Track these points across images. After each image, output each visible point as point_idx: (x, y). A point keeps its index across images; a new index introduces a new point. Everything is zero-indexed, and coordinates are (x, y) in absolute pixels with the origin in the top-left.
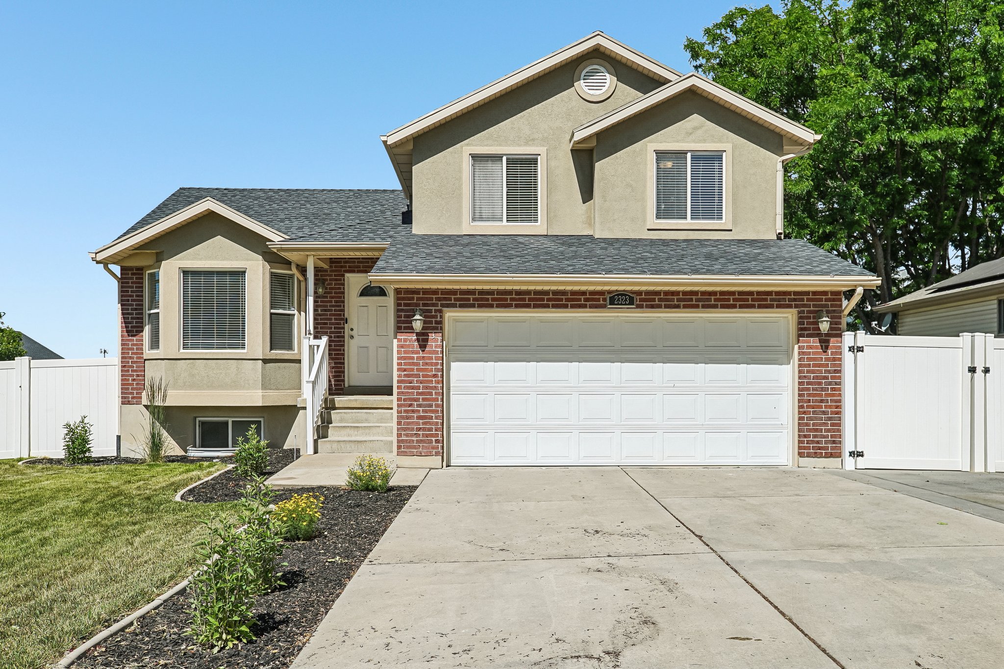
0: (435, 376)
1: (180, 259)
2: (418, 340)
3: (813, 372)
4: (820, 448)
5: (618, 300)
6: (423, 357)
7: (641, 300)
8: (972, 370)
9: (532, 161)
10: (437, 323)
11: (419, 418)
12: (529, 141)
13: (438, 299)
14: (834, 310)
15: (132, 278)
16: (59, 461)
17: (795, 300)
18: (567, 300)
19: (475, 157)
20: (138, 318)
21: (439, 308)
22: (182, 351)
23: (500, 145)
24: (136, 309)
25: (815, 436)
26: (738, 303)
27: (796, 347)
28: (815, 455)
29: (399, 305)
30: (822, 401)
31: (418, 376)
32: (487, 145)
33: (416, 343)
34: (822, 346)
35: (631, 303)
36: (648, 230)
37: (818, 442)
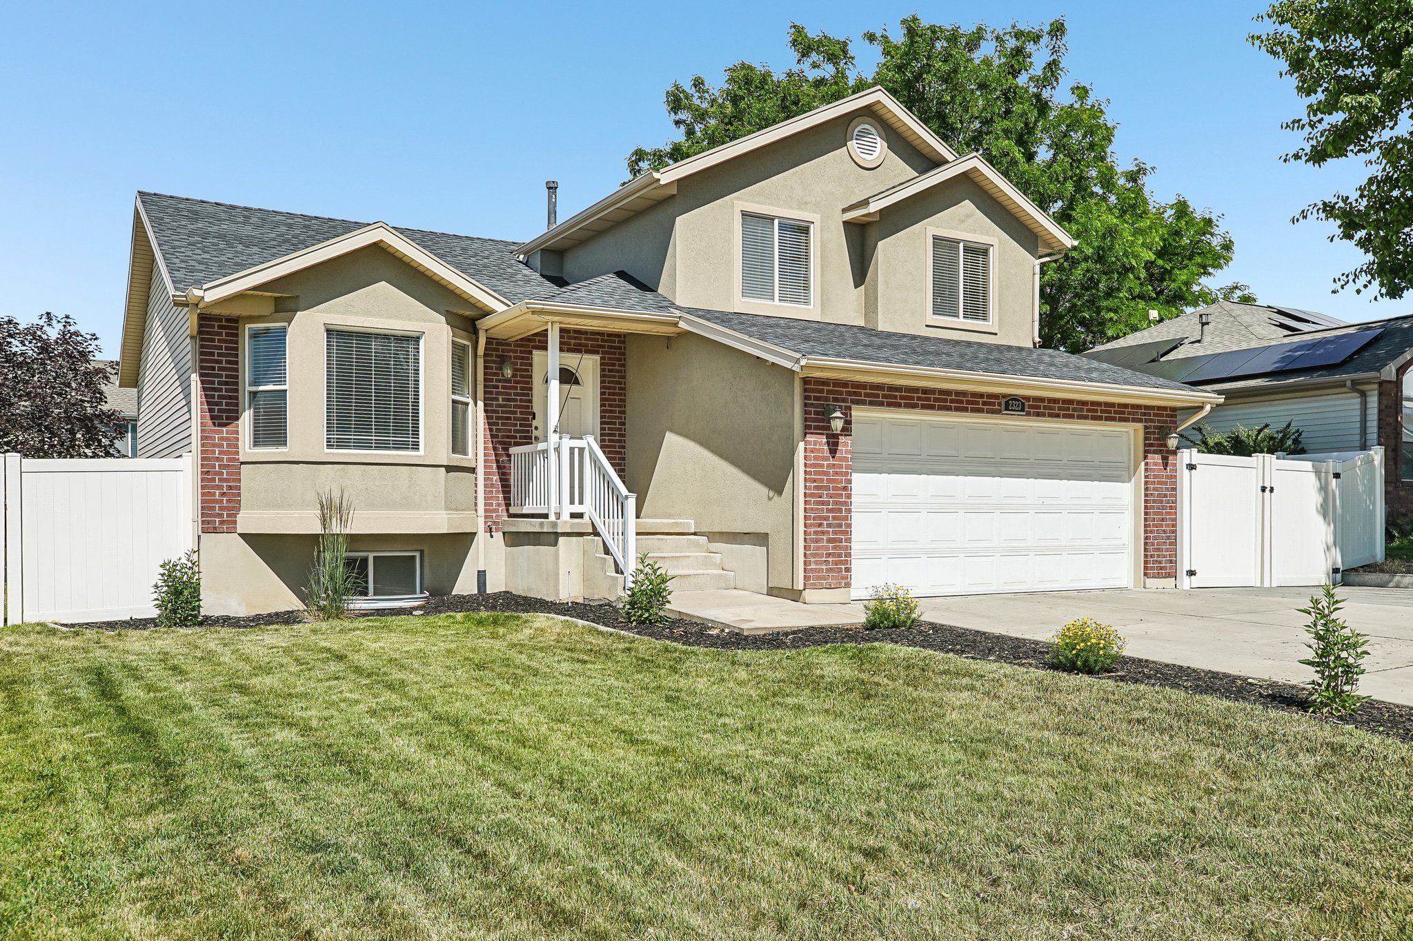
0: (845, 488)
1: (324, 311)
2: (828, 443)
3: (1155, 489)
4: (1161, 568)
5: (1012, 405)
6: (834, 465)
7: (1030, 407)
8: (1263, 489)
9: (804, 229)
10: (848, 422)
11: (829, 541)
12: (801, 205)
13: (849, 393)
15: (220, 334)
17: (1143, 414)
18: (967, 402)
19: (745, 214)
20: (230, 397)
21: (849, 404)
22: (325, 450)
23: (772, 205)
24: (226, 383)
25: (1158, 556)
27: (1143, 463)
28: (1156, 576)
29: (806, 398)
30: (1163, 520)
31: (827, 488)
32: (758, 202)
33: (826, 447)
34: (1163, 463)
35: (1023, 410)
36: (927, 326)
37: (1160, 562)
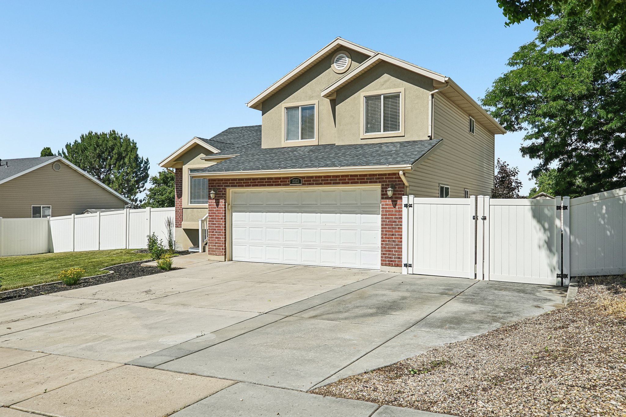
0: (222, 219)
1: (189, 165)
2: (215, 202)
3: (388, 218)
4: (391, 261)
5: (294, 181)
6: (218, 210)
7: (305, 181)
8: (475, 218)
9: (312, 108)
10: (223, 194)
12: (311, 98)
14: (400, 184)
15: (179, 173)
16: (145, 250)
17: (379, 178)
18: (273, 182)
19: (287, 108)
20: (181, 190)
21: (224, 187)
22: (189, 204)
23: (298, 101)
24: (180, 187)
26: (350, 181)
27: (381, 204)
28: (389, 265)
30: (393, 235)
31: (215, 219)
32: (292, 102)
33: (215, 204)
34: (393, 204)
36: (361, 139)
37: (390, 258)
